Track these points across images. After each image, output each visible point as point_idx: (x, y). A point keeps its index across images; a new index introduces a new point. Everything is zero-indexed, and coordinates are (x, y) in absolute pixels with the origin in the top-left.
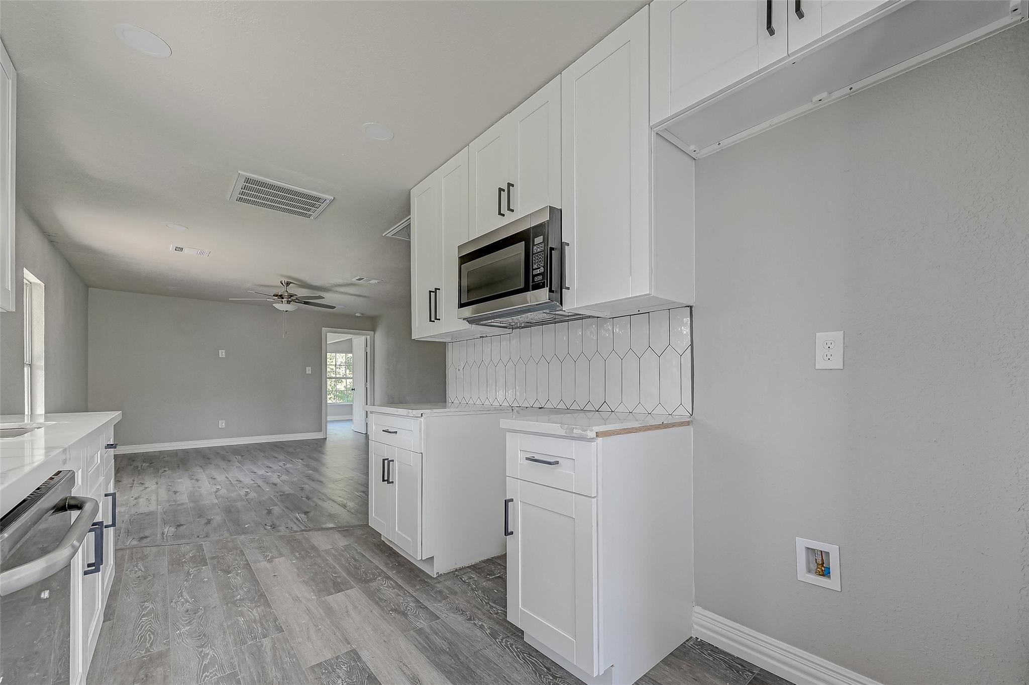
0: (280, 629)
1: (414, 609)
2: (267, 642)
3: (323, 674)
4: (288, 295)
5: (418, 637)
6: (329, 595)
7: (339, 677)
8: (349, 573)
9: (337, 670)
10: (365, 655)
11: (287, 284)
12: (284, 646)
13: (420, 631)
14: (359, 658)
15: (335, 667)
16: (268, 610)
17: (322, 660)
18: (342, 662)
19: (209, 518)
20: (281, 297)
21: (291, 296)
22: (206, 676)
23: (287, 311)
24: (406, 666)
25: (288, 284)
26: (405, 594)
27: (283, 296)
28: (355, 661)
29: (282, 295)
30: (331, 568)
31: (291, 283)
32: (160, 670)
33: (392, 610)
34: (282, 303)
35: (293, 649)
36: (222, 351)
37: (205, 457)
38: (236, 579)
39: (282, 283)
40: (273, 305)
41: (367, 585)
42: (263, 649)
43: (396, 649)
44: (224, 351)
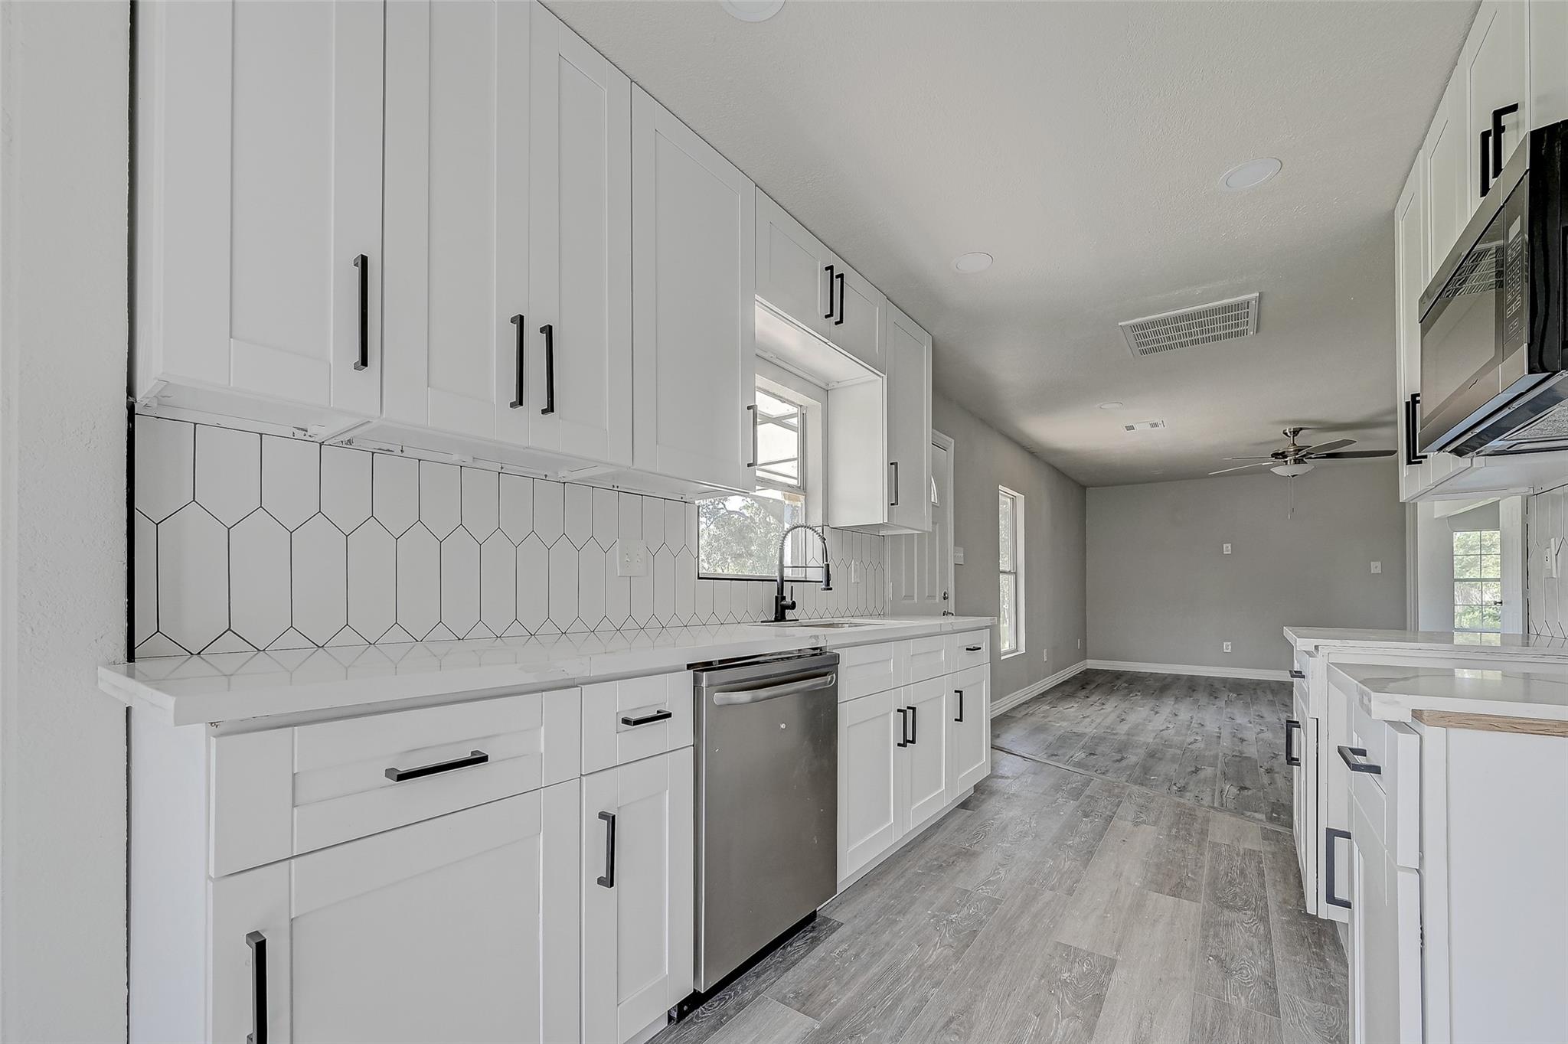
0: (1070, 892)
1: (1251, 978)
2: (1048, 895)
3: (1061, 956)
4: (1294, 451)
5: (1210, 1011)
6: (1155, 892)
7: (1070, 971)
8: (1213, 883)
9: (1077, 965)
10: (1119, 975)
11: (1294, 432)
12: (1058, 908)
13: (1222, 1006)
14: (1110, 972)
15: (1077, 960)
16: (1081, 868)
17: (1074, 944)
18: (1090, 961)
19: (1125, 756)
20: (1283, 455)
21: (1300, 450)
22: (982, 889)
23: (1293, 476)
24: (1152, 1022)
25: (1296, 432)
26: (1263, 953)
27: (1286, 453)
28: (1103, 971)
29: (1284, 452)
30: (1196, 866)
31: (1301, 429)
32: (964, 863)
33: (1216, 957)
34: (1286, 464)
35: (1061, 916)
36: (1227, 545)
37: (1191, 687)
38: (1086, 826)
39: (1286, 434)
40: (1271, 470)
41: (1219, 910)
42: (1040, 898)
43: (1163, 998)
44: (1229, 545)
